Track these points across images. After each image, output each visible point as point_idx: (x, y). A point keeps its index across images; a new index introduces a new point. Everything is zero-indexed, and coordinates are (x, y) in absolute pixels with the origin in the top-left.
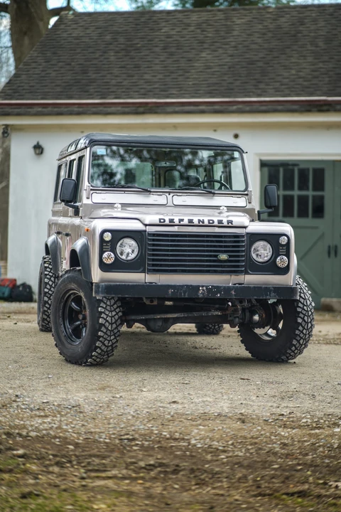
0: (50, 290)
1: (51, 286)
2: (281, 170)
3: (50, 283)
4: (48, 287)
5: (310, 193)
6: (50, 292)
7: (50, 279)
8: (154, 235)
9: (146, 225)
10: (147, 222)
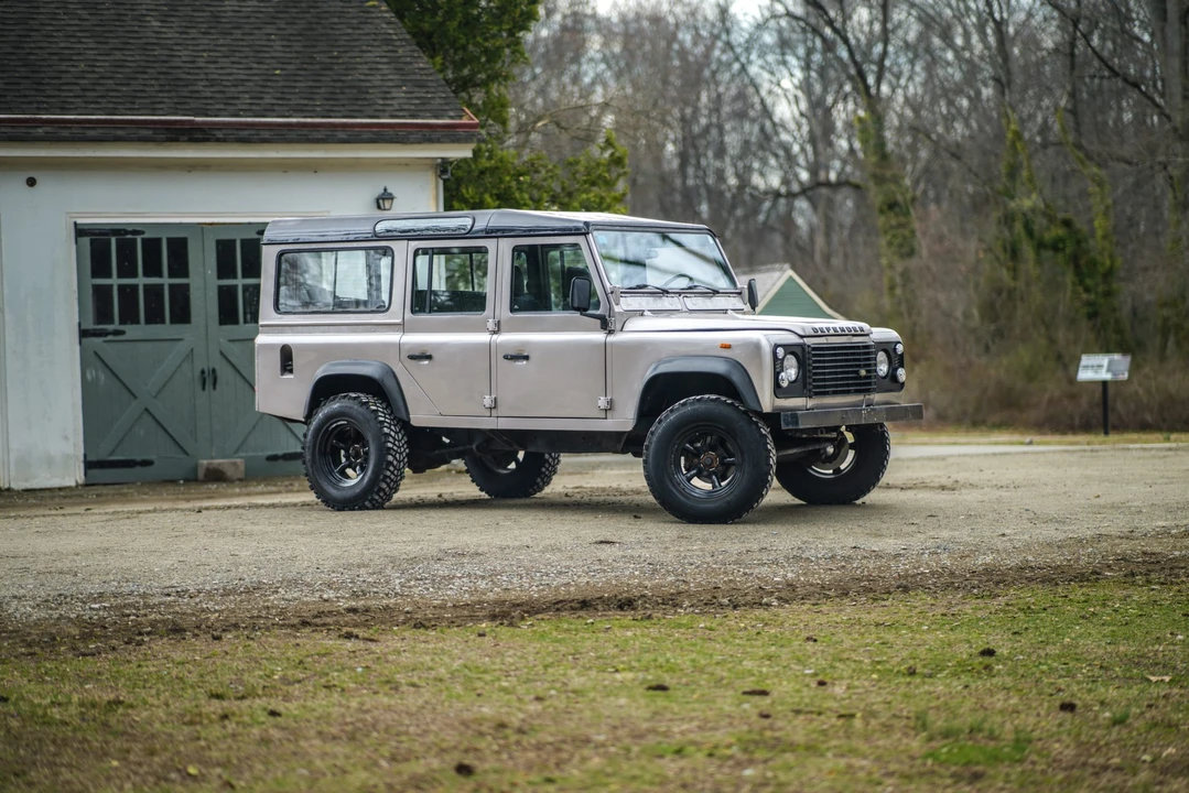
0: (394, 444)
1: (394, 438)
2: (113, 240)
3: (392, 434)
4: (391, 439)
5: (166, 281)
6: (395, 448)
7: (389, 428)
8: (814, 349)
9: (802, 337)
10: (802, 334)
